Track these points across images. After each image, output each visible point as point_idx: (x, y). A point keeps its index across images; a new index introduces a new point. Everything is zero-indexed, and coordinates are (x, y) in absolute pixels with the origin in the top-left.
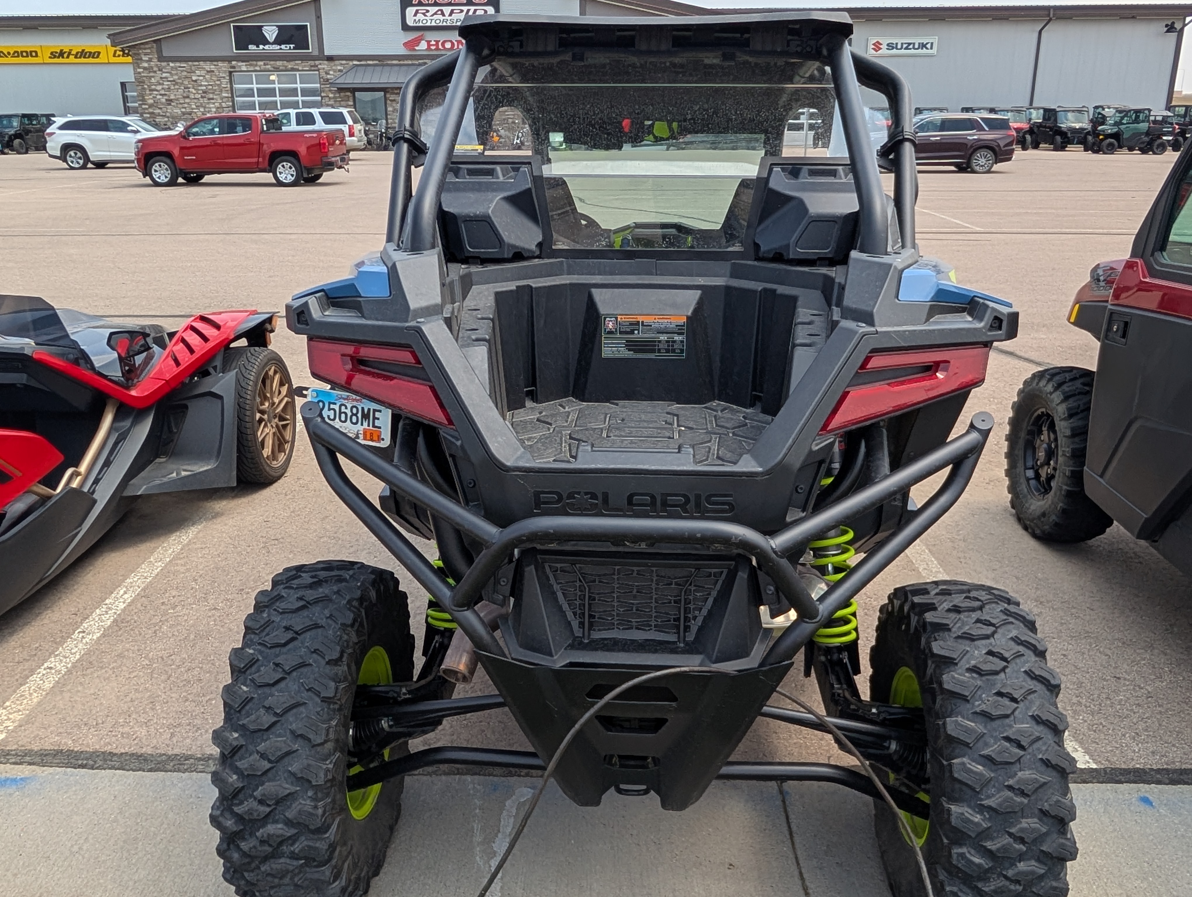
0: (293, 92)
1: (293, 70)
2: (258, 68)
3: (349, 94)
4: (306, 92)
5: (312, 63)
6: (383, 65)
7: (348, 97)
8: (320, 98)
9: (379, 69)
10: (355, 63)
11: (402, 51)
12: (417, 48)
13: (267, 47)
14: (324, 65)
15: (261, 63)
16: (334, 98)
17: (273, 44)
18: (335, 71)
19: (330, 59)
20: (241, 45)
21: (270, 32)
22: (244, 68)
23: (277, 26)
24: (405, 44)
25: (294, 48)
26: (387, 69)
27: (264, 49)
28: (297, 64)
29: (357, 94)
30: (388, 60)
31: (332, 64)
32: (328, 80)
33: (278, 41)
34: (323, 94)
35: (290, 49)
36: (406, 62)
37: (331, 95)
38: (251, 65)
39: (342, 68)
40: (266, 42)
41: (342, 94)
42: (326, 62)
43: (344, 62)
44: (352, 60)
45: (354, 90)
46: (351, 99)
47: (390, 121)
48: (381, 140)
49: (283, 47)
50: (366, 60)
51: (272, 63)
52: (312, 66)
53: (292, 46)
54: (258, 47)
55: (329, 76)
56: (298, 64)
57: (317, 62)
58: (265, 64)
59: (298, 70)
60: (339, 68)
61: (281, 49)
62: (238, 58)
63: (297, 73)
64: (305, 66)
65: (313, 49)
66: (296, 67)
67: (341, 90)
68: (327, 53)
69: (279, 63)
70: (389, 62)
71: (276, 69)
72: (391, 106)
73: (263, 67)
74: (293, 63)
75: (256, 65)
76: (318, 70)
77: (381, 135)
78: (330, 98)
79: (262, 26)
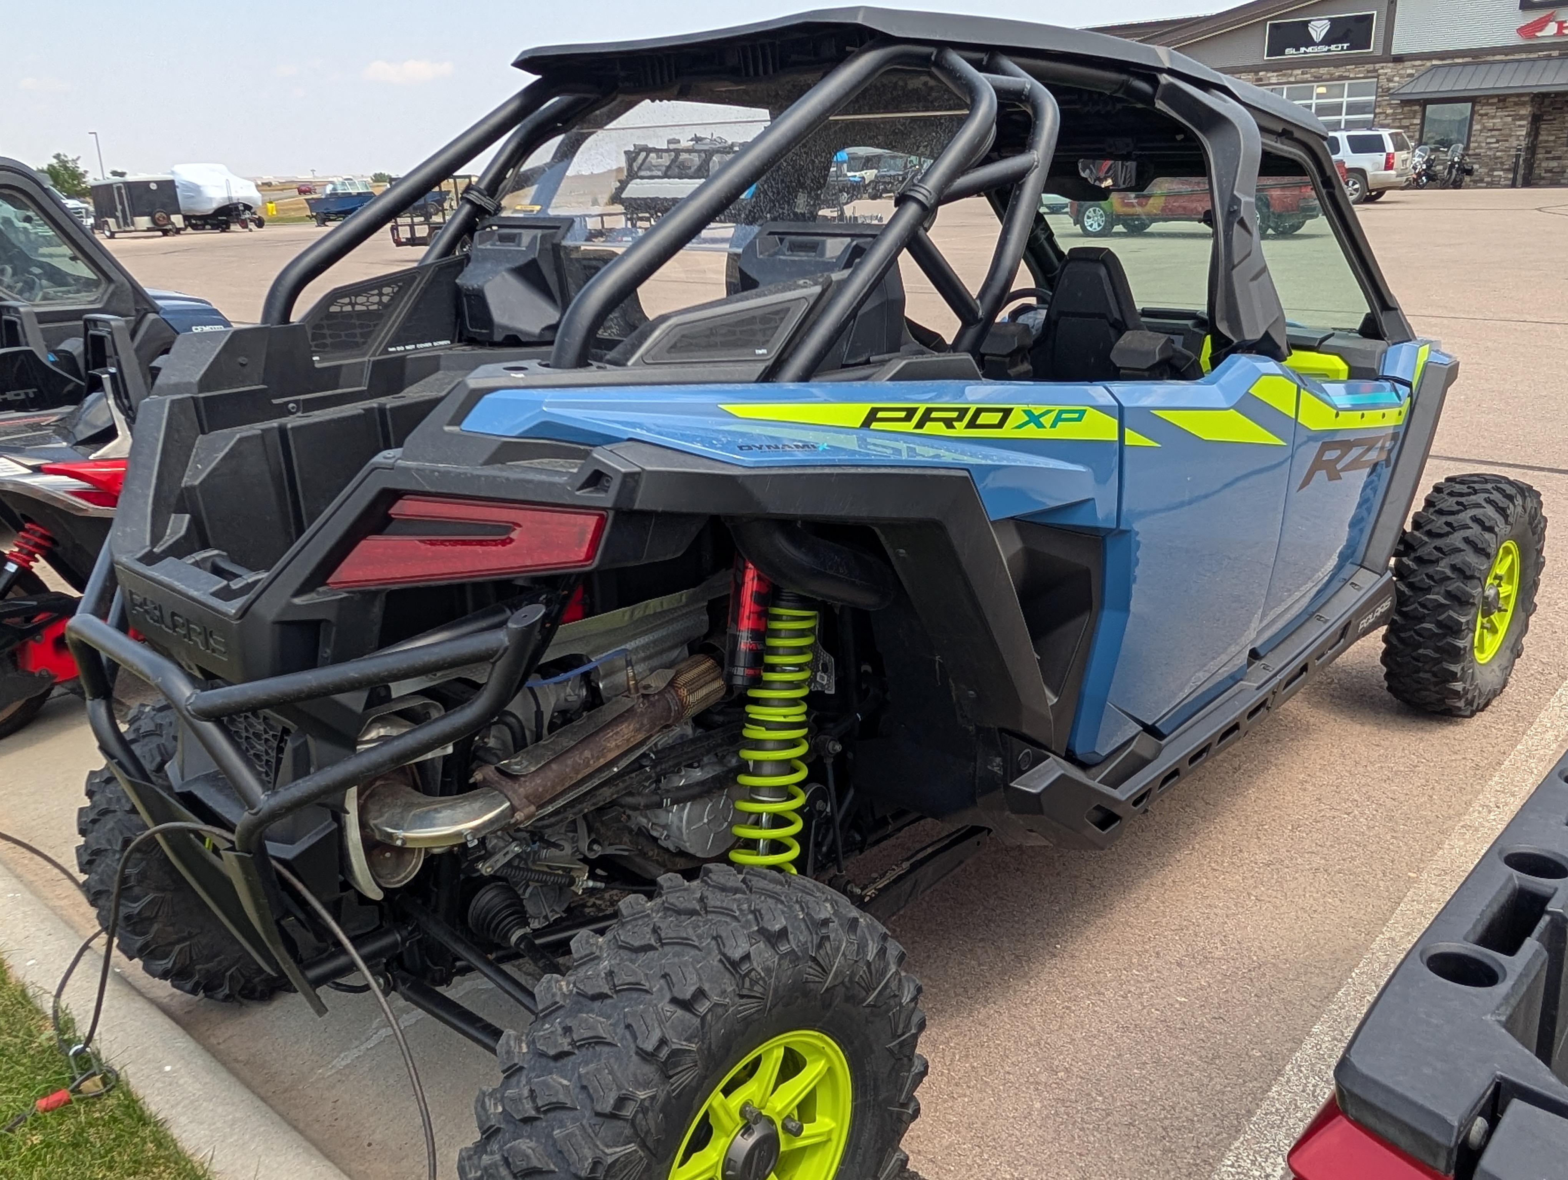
0: (1336, 109)
1: (1341, 78)
2: (1292, 79)
3: (1417, 108)
4: (1353, 109)
5: (1370, 67)
6: (1478, 64)
7: (1415, 112)
8: (1372, 116)
9: (1471, 69)
10: (1435, 62)
11: (1515, 40)
12: (1539, 34)
13: (1310, 49)
14: (1388, 69)
15: (1299, 72)
16: (1394, 114)
17: (1321, 43)
18: (1401, 76)
19: (1399, 59)
20: (1276, 49)
21: (1319, 28)
22: (1274, 80)
23: (1330, 19)
24: (1521, 30)
25: (1348, 49)
26: (1484, 68)
27: (1305, 53)
28: (1349, 71)
29: (1429, 107)
30: (1488, 55)
31: (1400, 66)
32: (1389, 89)
33: (1327, 40)
34: (1377, 110)
35: (1342, 49)
36: (1517, 57)
37: (1389, 111)
38: (1284, 75)
39: (1413, 71)
40: (1310, 42)
41: (1406, 109)
42: (1390, 65)
43: (1418, 63)
44: (1430, 59)
45: (1424, 103)
46: (1419, 116)
47: (1472, 145)
48: (1450, 173)
49: (1333, 47)
50: (1453, 58)
51: (1313, 70)
52: (1368, 72)
53: (1345, 45)
54: (1298, 49)
55: (1391, 85)
56: (1351, 70)
57: (1378, 66)
58: (1303, 73)
59: (1348, 78)
60: (1409, 71)
61: (1329, 51)
62: (1268, 67)
63: (1347, 82)
64: (1360, 72)
65: (1375, 47)
66: (1347, 74)
67: (1405, 103)
68: (1395, 51)
69: (1323, 70)
70: (1490, 58)
71: (1318, 79)
72: (1479, 122)
73: (1300, 77)
74: (1342, 69)
75: (1291, 75)
76: (1377, 77)
77: (1452, 166)
78: (1387, 115)
79: (1309, 21)
